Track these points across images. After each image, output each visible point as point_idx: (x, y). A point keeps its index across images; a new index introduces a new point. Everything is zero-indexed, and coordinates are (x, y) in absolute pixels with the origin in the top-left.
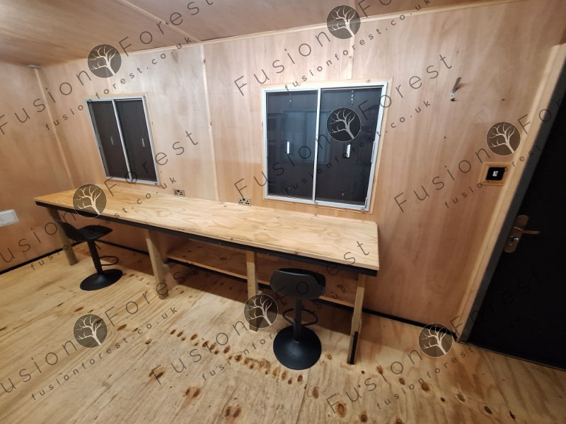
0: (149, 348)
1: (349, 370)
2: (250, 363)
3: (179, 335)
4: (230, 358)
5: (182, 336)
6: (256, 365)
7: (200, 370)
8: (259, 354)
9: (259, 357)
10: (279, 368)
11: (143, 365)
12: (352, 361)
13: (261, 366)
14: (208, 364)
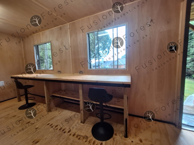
0: (36, 131)
1: (126, 140)
2: (79, 137)
3: (50, 126)
4: (70, 135)
5: (52, 126)
6: (82, 138)
7: (55, 140)
8: (84, 133)
9: (83, 134)
10: (92, 139)
11: (31, 138)
12: (126, 136)
13: (83, 138)
14: (60, 137)
